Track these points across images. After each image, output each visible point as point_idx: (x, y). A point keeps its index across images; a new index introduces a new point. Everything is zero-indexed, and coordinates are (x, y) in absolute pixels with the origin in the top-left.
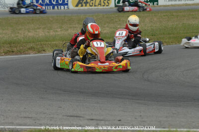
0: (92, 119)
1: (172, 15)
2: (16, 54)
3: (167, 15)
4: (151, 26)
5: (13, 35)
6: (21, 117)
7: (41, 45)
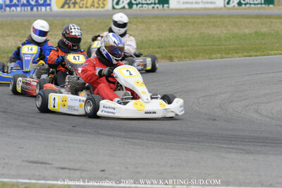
1: (188, 22)
3: (180, 22)
4: (158, 36)
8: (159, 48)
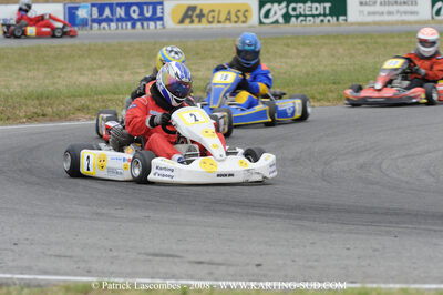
0: (200, 263)
1: (376, 43)
2: (51, 121)
3: (364, 43)
4: (332, 65)
5: (47, 81)
6: (51, 255)
7: (103, 101)
8: (334, 83)
